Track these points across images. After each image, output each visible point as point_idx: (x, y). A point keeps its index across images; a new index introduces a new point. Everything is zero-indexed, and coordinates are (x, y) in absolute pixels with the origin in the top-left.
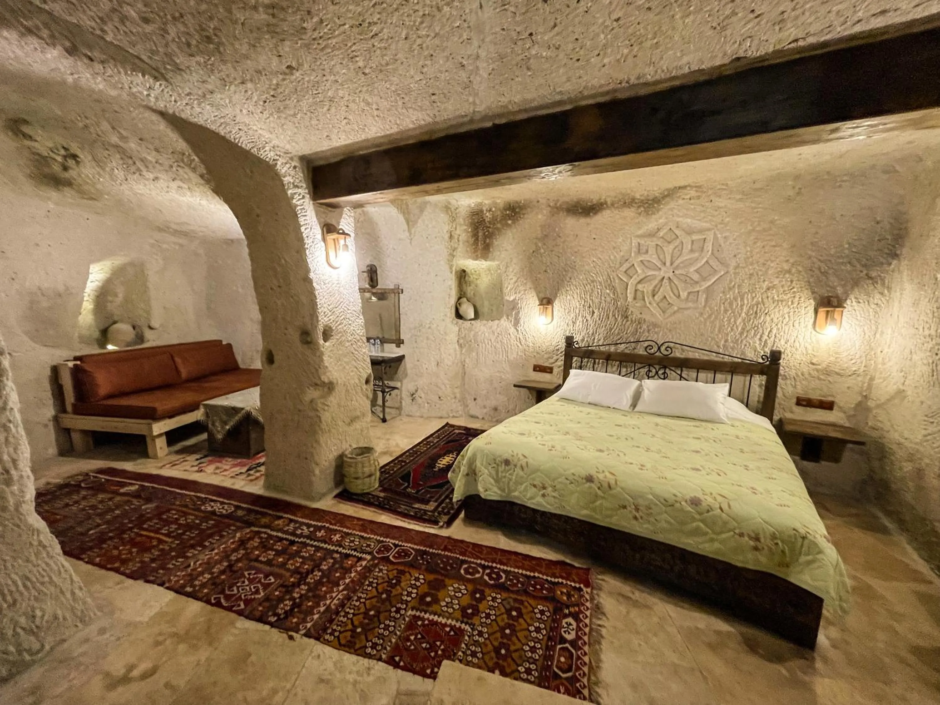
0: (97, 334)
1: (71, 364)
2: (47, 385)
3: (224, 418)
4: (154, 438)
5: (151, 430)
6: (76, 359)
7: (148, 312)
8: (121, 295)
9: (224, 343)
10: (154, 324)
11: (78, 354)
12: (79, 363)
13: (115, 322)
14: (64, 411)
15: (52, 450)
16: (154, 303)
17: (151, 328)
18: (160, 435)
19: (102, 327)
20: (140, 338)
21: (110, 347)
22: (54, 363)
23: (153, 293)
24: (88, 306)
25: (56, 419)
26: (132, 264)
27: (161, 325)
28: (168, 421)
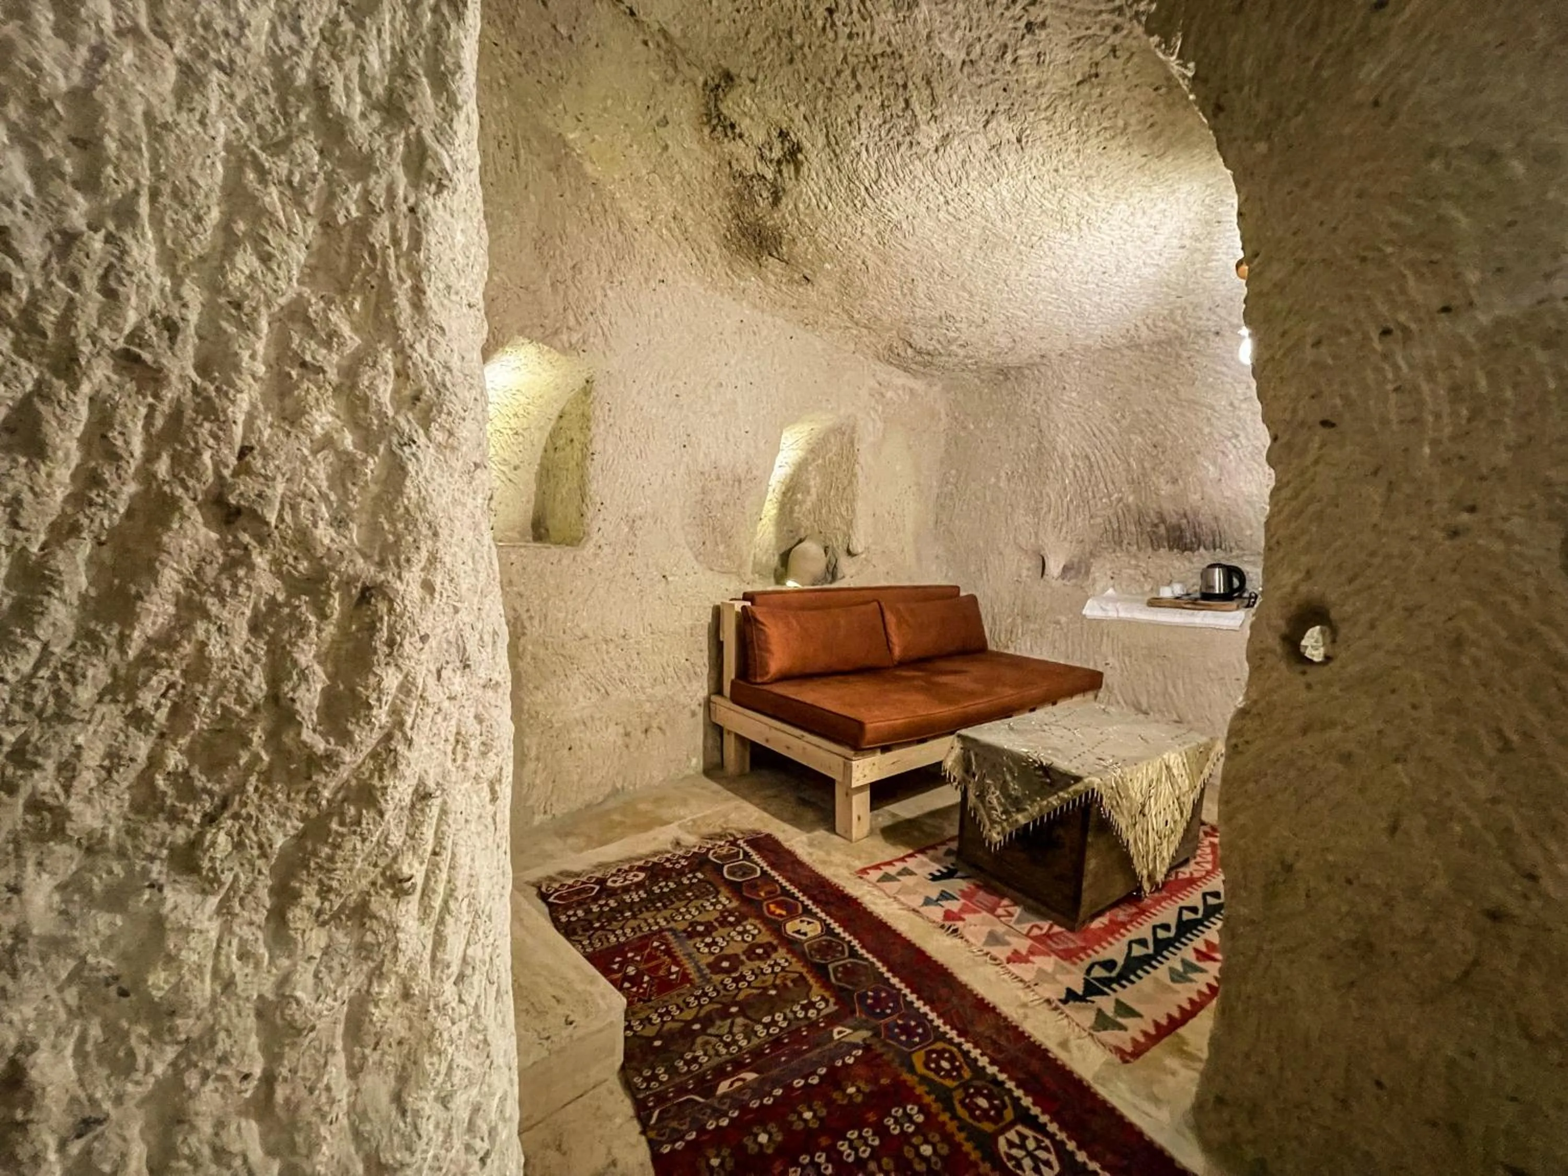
0: (775, 561)
1: (738, 606)
2: (704, 641)
3: (1015, 788)
4: (850, 792)
5: (847, 770)
6: (747, 596)
7: (850, 524)
8: (813, 491)
9: (962, 594)
10: (857, 547)
11: (749, 589)
12: (748, 604)
13: (801, 541)
14: (719, 691)
15: (697, 762)
16: (860, 506)
17: (849, 553)
18: (860, 789)
19: (783, 549)
20: (832, 572)
21: (791, 584)
22: (718, 603)
23: (862, 486)
24: (770, 510)
25: (708, 705)
26: (838, 431)
27: (867, 549)
28: (878, 757)
